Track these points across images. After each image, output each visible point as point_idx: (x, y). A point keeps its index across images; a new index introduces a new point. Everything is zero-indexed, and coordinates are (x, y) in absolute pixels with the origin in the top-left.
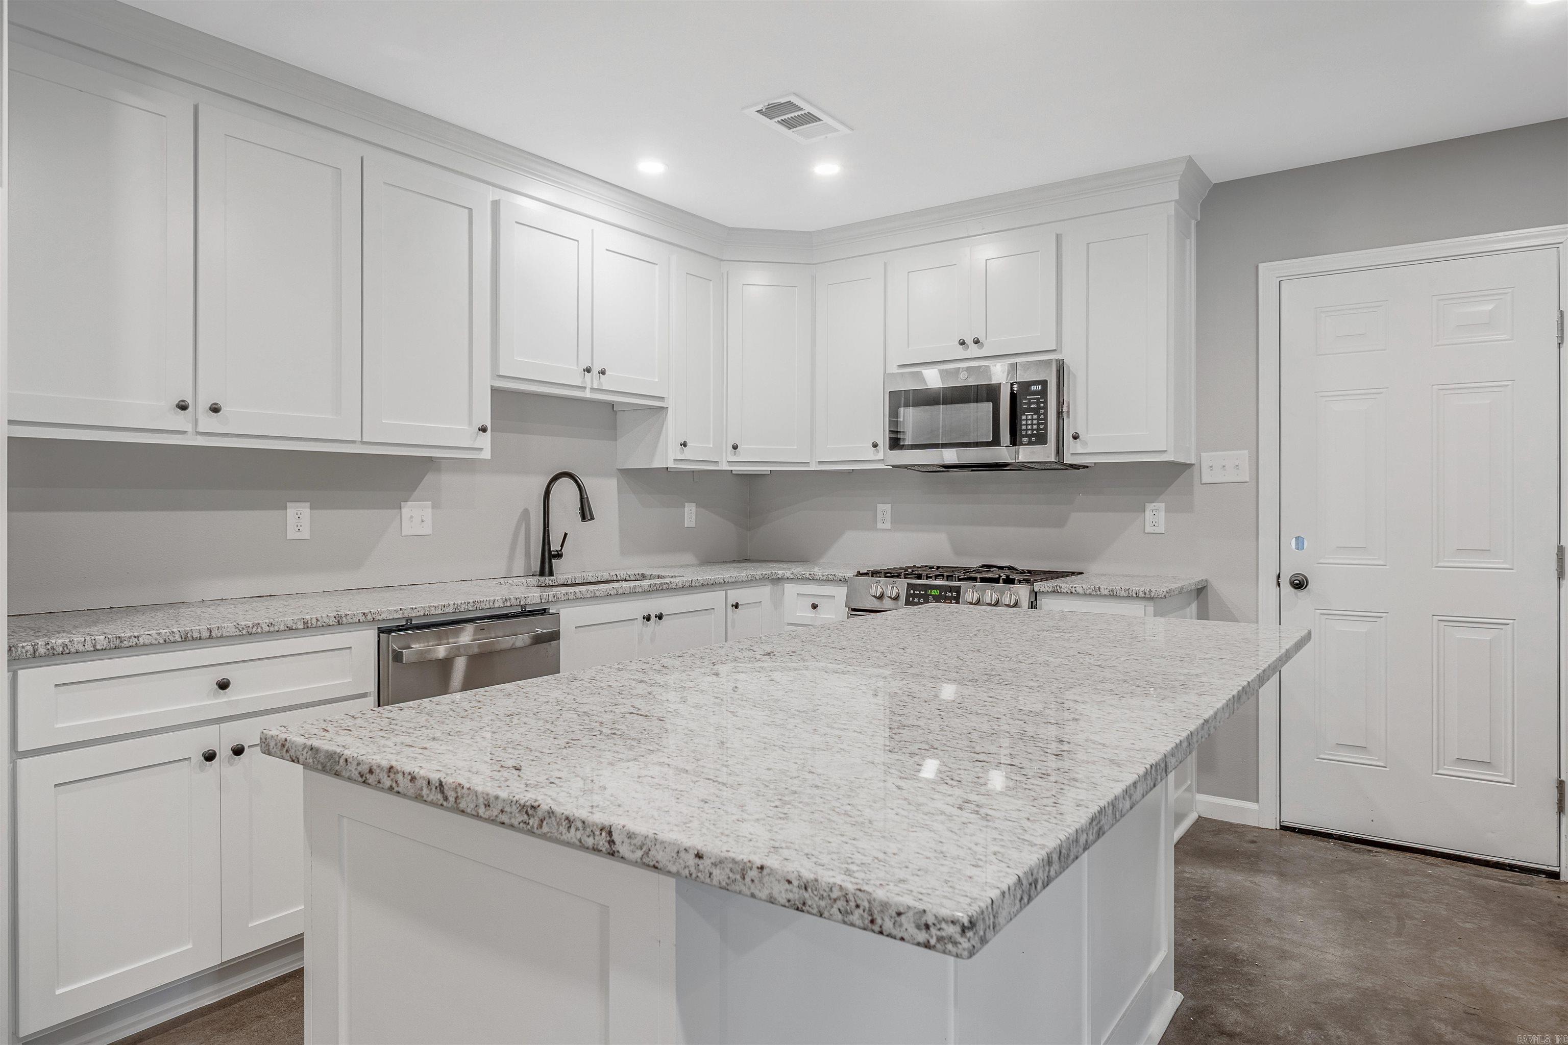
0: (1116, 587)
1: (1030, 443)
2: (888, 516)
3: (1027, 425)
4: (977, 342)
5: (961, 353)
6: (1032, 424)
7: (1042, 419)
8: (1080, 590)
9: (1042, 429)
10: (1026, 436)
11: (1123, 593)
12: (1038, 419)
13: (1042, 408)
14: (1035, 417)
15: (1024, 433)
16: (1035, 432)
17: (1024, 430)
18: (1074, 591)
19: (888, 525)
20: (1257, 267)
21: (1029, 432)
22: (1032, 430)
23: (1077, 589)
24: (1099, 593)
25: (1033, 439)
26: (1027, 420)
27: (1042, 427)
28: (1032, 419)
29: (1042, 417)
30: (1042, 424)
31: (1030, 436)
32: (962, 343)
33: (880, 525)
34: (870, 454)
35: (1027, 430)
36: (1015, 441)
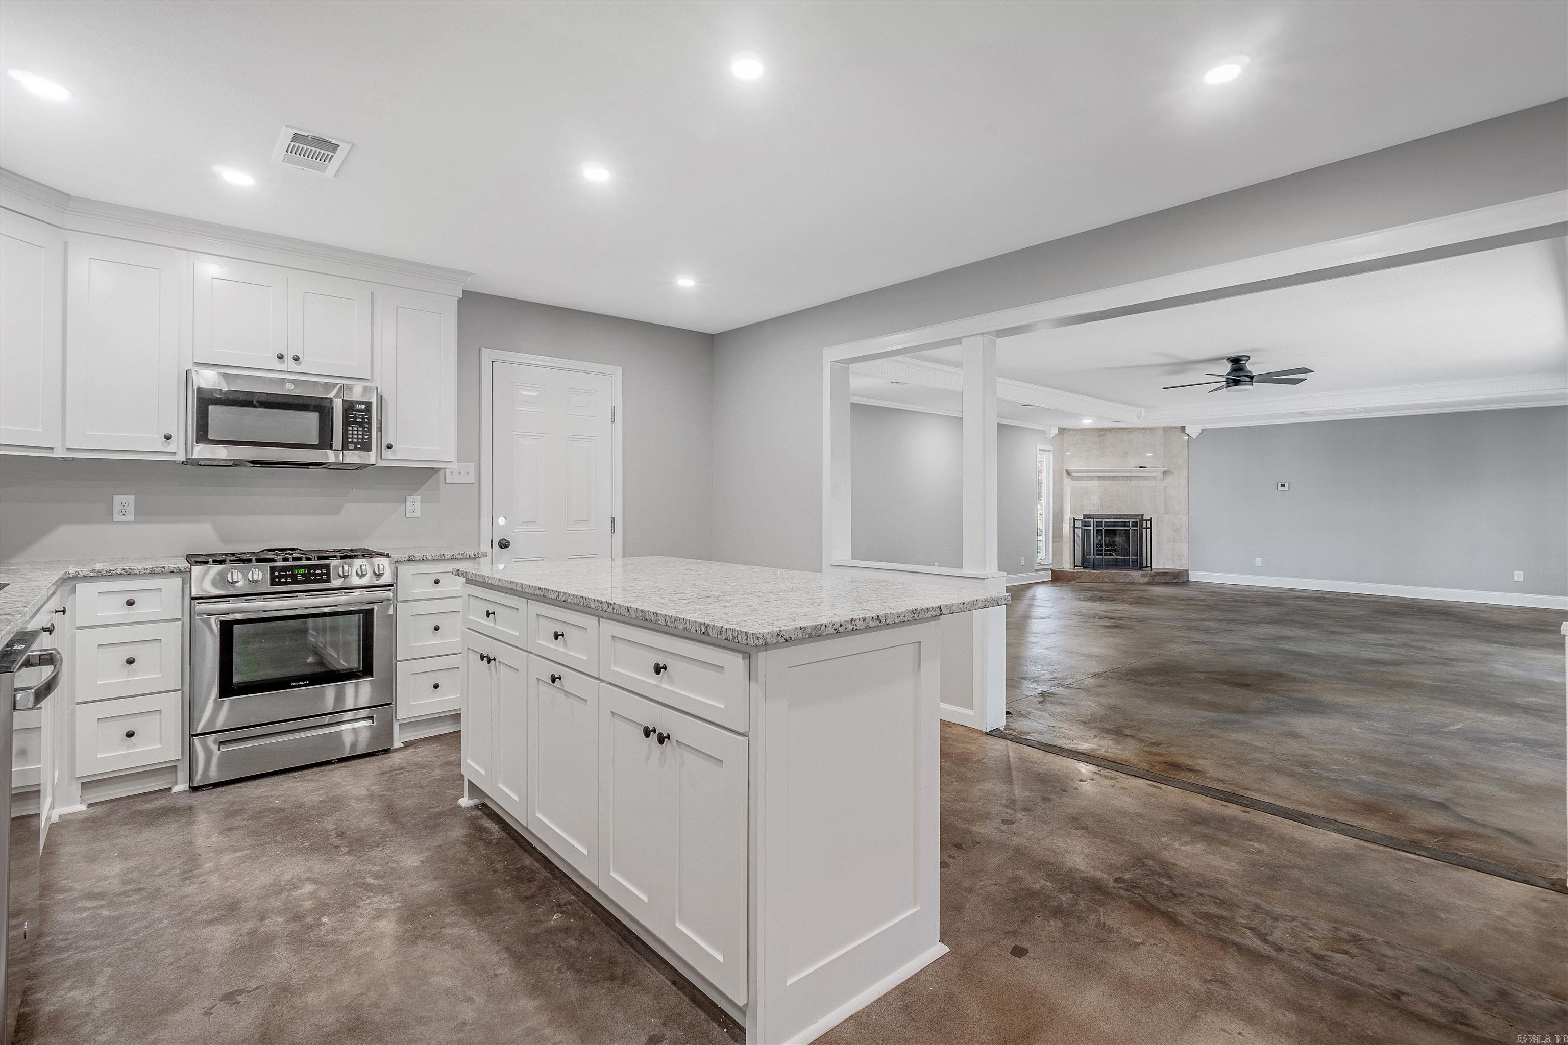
0: (456, 552)
1: (356, 449)
2: (131, 508)
3: (353, 434)
4: (296, 359)
5: (277, 365)
6: (358, 435)
7: (366, 431)
8: (430, 558)
9: (366, 439)
10: (352, 443)
11: (460, 556)
12: (363, 431)
13: (366, 423)
14: (360, 429)
15: (350, 440)
16: (360, 441)
17: (350, 438)
18: (425, 559)
19: (131, 517)
20: (480, 350)
21: (355, 440)
22: (358, 439)
23: (427, 557)
24: (443, 558)
25: (359, 446)
26: (353, 430)
27: (366, 437)
28: (358, 431)
29: (366, 429)
30: (367, 435)
31: (355, 444)
32: (281, 357)
33: (117, 517)
34: (159, 445)
35: (353, 438)
36: (345, 447)
